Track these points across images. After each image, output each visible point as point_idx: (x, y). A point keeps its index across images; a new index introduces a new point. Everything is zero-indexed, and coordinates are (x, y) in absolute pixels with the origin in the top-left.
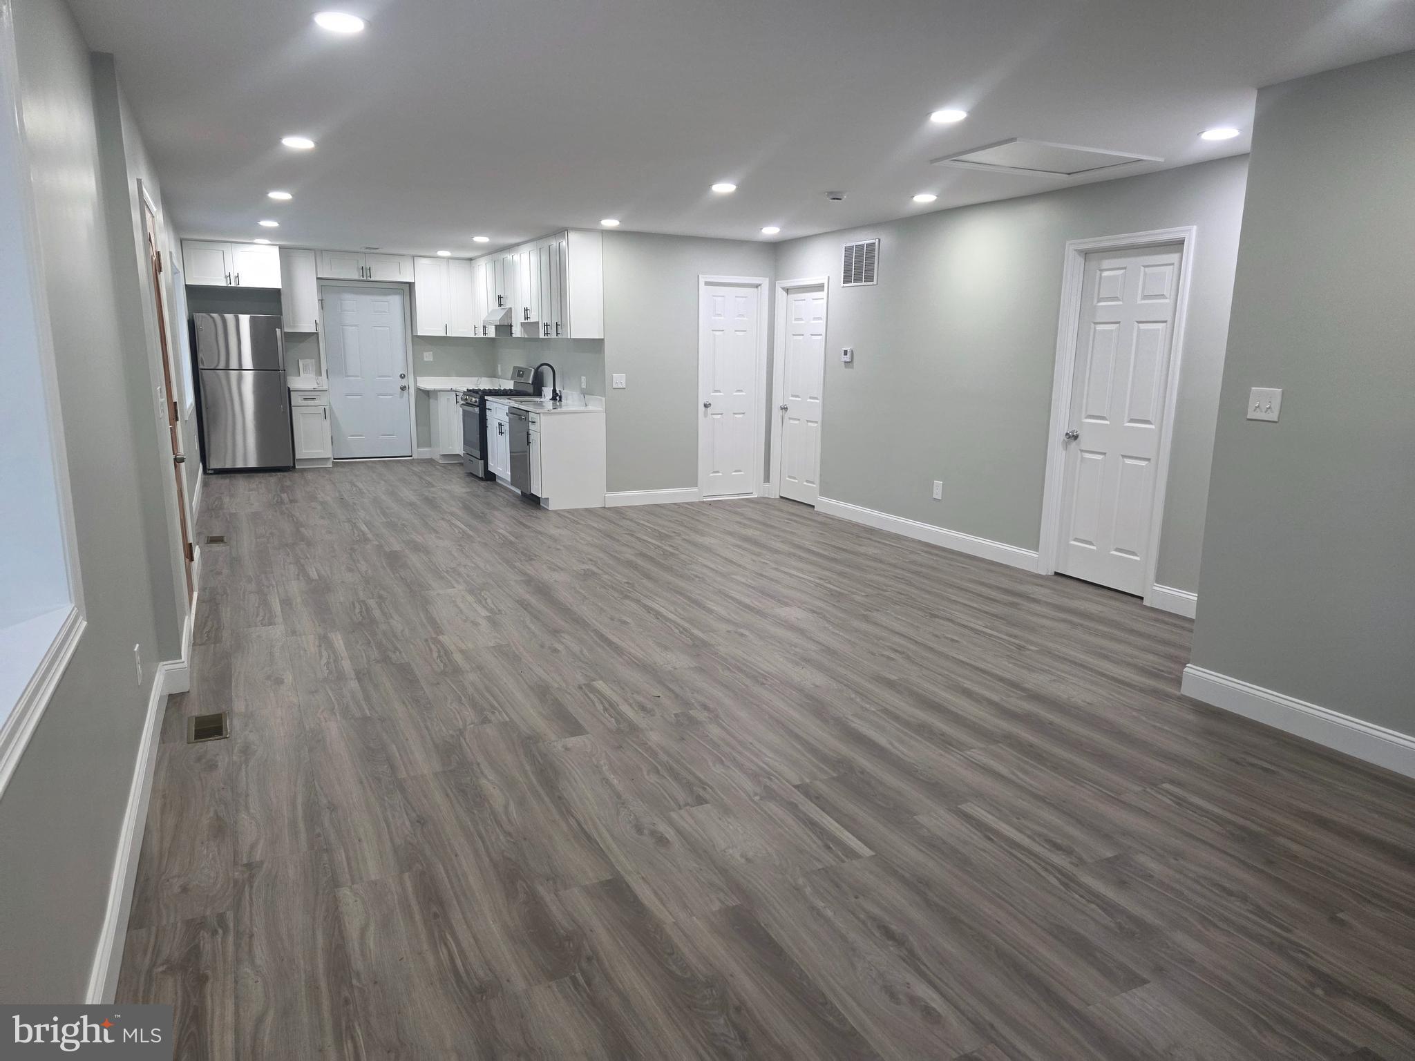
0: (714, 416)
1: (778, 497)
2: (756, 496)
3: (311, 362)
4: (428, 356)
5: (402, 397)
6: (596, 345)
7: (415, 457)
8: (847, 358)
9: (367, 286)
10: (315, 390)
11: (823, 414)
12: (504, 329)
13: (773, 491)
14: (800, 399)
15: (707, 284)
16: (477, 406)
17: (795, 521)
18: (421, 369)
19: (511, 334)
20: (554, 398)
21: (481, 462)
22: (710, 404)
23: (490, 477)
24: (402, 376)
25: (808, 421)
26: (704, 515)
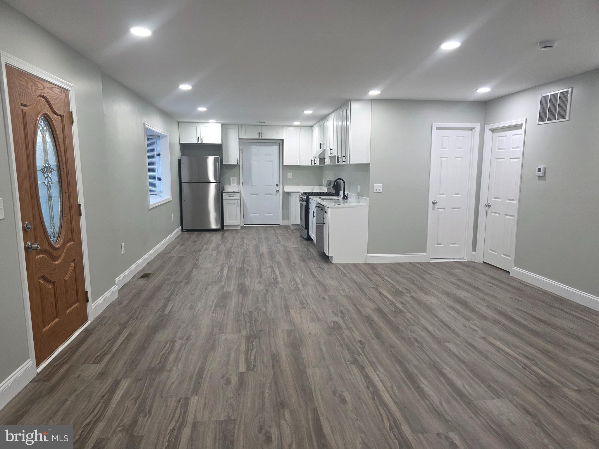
0: (439, 210)
1: (482, 262)
2: (466, 260)
3: (236, 179)
4: (290, 175)
5: (276, 195)
6: (365, 168)
7: (281, 224)
8: (541, 173)
9: (262, 141)
10: (234, 192)
11: (519, 211)
12: (322, 160)
13: (479, 257)
14: (500, 200)
15: (438, 129)
16: (305, 201)
17: (496, 285)
18: (286, 181)
19: (325, 163)
20: (344, 198)
21: (306, 231)
22: (436, 202)
23: (309, 239)
24: (277, 185)
25: (506, 215)
26: (429, 274)
